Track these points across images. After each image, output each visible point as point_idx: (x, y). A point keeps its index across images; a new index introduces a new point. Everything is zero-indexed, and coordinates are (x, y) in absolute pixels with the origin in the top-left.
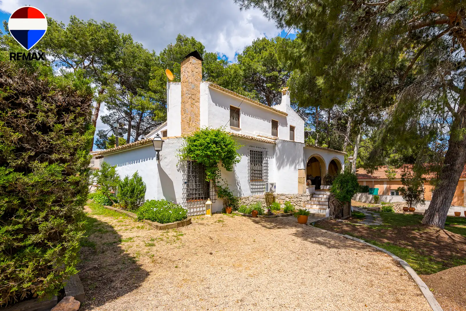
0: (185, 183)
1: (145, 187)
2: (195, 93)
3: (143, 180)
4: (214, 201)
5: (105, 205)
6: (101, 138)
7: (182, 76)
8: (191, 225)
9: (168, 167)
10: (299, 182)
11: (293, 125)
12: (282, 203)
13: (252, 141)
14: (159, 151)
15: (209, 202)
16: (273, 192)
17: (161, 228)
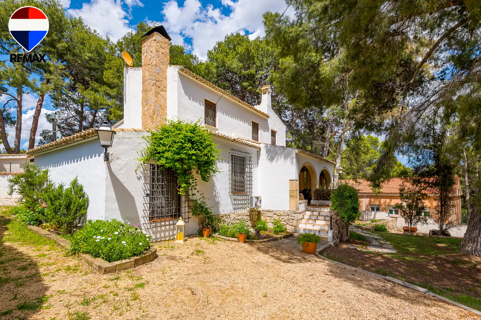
0: (147, 195)
1: (87, 200)
2: (161, 79)
3: (85, 190)
4: (187, 220)
5: (30, 224)
6: (45, 140)
7: (143, 57)
8: (156, 260)
9: (121, 171)
10: (291, 196)
11: (275, 129)
12: (268, 221)
13: (233, 143)
14: (108, 146)
15: (181, 222)
16: (259, 207)
17: (106, 271)
